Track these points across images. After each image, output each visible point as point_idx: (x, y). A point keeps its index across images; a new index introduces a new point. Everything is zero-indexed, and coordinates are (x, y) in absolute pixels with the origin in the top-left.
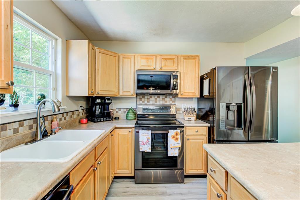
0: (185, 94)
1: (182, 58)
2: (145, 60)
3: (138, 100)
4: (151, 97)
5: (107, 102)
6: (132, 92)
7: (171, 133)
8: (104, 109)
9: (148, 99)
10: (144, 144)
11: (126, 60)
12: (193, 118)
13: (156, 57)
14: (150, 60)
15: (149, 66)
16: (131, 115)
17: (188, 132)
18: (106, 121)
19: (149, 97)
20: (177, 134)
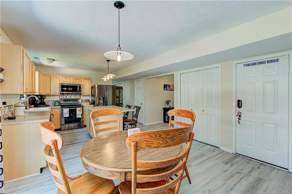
0: (85, 94)
1: (83, 79)
2: (65, 79)
3: (61, 96)
4: (68, 95)
5: (44, 97)
6: (58, 93)
7: (78, 109)
8: (41, 101)
9: (66, 96)
10: (66, 114)
11: (55, 78)
12: (88, 104)
13: (71, 77)
14: (67, 79)
15: (67, 81)
16: (57, 104)
17: (85, 108)
18: (43, 106)
19: (66, 95)
20: (80, 109)
